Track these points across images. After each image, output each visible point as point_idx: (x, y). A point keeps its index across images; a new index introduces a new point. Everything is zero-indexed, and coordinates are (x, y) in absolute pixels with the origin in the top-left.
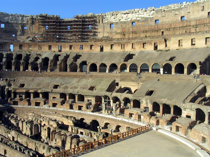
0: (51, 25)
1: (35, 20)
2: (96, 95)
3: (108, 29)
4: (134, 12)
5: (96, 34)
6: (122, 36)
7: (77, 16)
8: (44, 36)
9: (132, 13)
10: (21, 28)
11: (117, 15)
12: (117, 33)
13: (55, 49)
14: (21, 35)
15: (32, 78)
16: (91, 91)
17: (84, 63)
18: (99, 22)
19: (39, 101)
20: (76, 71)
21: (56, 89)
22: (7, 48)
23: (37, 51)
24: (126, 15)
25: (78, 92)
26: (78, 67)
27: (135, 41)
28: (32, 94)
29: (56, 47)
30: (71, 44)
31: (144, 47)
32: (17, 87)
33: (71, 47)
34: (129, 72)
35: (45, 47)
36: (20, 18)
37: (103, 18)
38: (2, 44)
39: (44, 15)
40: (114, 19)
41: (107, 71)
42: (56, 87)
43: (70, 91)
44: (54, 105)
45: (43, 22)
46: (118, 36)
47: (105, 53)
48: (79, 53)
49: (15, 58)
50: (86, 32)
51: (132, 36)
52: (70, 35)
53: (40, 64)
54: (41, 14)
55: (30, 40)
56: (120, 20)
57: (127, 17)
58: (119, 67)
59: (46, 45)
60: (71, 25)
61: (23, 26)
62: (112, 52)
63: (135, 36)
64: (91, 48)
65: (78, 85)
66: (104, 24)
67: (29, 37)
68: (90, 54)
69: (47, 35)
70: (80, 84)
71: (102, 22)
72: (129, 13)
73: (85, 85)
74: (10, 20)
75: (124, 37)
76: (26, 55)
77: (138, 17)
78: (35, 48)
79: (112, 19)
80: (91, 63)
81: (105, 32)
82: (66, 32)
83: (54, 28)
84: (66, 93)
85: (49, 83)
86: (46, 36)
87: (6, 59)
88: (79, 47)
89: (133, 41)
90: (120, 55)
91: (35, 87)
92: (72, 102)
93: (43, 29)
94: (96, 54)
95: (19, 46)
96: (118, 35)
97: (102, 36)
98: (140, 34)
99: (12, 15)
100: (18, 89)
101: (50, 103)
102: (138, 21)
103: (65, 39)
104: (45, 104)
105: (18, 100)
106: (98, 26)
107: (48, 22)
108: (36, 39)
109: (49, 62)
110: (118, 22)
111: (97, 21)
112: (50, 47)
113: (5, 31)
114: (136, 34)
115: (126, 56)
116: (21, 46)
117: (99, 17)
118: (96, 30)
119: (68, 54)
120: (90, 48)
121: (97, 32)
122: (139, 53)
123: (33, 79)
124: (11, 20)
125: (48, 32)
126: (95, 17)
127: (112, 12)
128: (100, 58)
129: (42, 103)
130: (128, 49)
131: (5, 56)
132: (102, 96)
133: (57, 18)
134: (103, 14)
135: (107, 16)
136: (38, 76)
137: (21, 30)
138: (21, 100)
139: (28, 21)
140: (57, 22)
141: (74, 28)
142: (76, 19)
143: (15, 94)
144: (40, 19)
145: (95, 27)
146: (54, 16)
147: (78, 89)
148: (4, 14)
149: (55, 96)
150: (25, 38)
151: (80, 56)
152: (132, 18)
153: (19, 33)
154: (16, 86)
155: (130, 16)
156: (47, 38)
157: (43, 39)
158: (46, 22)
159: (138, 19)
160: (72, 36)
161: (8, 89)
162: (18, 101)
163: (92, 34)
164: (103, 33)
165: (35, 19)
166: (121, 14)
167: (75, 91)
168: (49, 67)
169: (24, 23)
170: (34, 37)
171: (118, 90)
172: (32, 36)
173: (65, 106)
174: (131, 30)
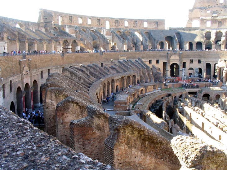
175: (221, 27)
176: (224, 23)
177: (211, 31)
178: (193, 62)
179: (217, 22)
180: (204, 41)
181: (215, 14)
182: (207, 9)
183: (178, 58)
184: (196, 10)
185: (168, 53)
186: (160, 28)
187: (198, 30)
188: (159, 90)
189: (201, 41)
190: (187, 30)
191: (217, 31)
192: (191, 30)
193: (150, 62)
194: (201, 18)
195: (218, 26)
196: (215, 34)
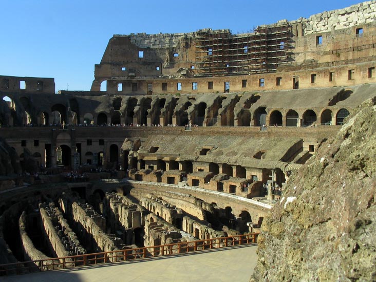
0: (216, 47)
1: (191, 41)
2: (263, 167)
3: (312, 46)
4: (360, 9)
5: (293, 56)
6: (334, 57)
7: (259, 28)
8: (205, 67)
9: (358, 11)
10: (168, 55)
11: (328, 18)
12: (326, 53)
13: (218, 88)
14: (169, 68)
15: (173, 137)
16: (256, 160)
17: (262, 110)
18: (297, 35)
19: (172, 176)
20: (249, 125)
21: (203, 156)
22: (144, 89)
23: (190, 93)
24: (346, 16)
25: (236, 162)
26: (252, 117)
27: (355, 66)
28: (168, 164)
29: (220, 84)
30: (245, 77)
31: (370, 76)
32: (145, 152)
33: (244, 83)
34: (335, 125)
35: (203, 85)
36: (167, 40)
37: (303, 26)
38: (136, 84)
39: (204, 30)
40: (324, 26)
41: (299, 124)
42: (204, 152)
43: (224, 159)
44: (195, 183)
45: (203, 43)
46: (328, 59)
47: (301, 90)
48: (257, 93)
49: (154, 105)
50: (275, 54)
51: (353, 56)
52: (247, 62)
53: (190, 113)
54: (200, 31)
55: (184, 75)
56: (335, 26)
57: (347, 20)
58: (319, 116)
59: (203, 81)
60: (249, 45)
61: (172, 52)
62: (313, 89)
63: (357, 55)
64: (278, 84)
65: (238, 150)
66: (305, 37)
67: (182, 69)
68: (274, 94)
69: (210, 64)
70: (243, 146)
71: (303, 34)
72: (351, 13)
73: (250, 149)
74: (151, 45)
75: (337, 59)
76: (171, 100)
77: (369, 18)
78: (187, 88)
79: (321, 28)
80: (273, 110)
81: (308, 52)
82: (240, 57)
83: (220, 52)
84: (217, 163)
85: (196, 146)
86: (208, 67)
87: (139, 107)
88: (258, 82)
89: (351, 66)
90: (326, 93)
91: (172, 152)
92: (222, 178)
93: (203, 55)
94: (285, 93)
95: (161, 86)
96: (327, 56)
97: (302, 61)
98: (367, 50)
99: (155, 36)
100: (147, 155)
101: (189, 179)
102: (369, 25)
103: (239, 69)
104: (181, 182)
105: (142, 173)
106: (295, 42)
107: (211, 42)
108: (193, 72)
109: (206, 110)
110: (330, 32)
111: (293, 33)
112: (210, 85)
113: (144, 62)
114: (360, 51)
115: (336, 94)
116: (164, 86)
117: (297, 25)
118: (293, 51)
119: (239, 96)
120: (275, 84)
121: (293, 54)
122: (359, 89)
123: (174, 139)
124: (153, 45)
125: (211, 59)
126: (289, 26)
127: (319, 15)
128: (288, 101)
129: (177, 179)
130: (342, 81)
131: (138, 102)
132: (272, 169)
133: (227, 34)
134: (303, 20)
135: (311, 23)
136: (184, 134)
137: (169, 59)
138: (148, 172)
139: (179, 43)
140: (225, 42)
141: (255, 49)
142: (258, 34)
143: (143, 163)
144: (199, 39)
145: (291, 44)
146: (220, 31)
147: (237, 156)
148: (142, 36)
149: (202, 168)
150: (176, 71)
151: (258, 97)
152: (357, 20)
153: (165, 64)
154: (145, 150)
155: (354, 17)
156: (210, 70)
157: (203, 71)
158: (207, 43)
159: (369, 21)
160: (249, 64)
161: (132, 155)
162: (142, 175)
163: (284, 58)
164: (305, 55)
165: (191, 38)
166: (336, 16)
167: (231, 160)
168: (205, 119)
169: (173, 46)
170: (189, 69)
171: (301, 158)
172: (186, 68)
173: (210, 185)
174: (350, 45)
175: (136, 92)
176: (141, 87)
177: (121, 96)
178: (93, 143)
179: (131, 85)
180: (109, 112)
181: (132, 72)
182: (122, 65)
183: (68, 137)
184: (105, 66)
185: (52, 130)
186: (46, 91)
187: (105, 95)
188: (25, 187)
189: (105, 112)
190: (88, 96)
191: (130, 98)
192: (93, 95)
193: (24, 143)
194: (112, 78)
195: (133, 90)
196: (126, 102)
